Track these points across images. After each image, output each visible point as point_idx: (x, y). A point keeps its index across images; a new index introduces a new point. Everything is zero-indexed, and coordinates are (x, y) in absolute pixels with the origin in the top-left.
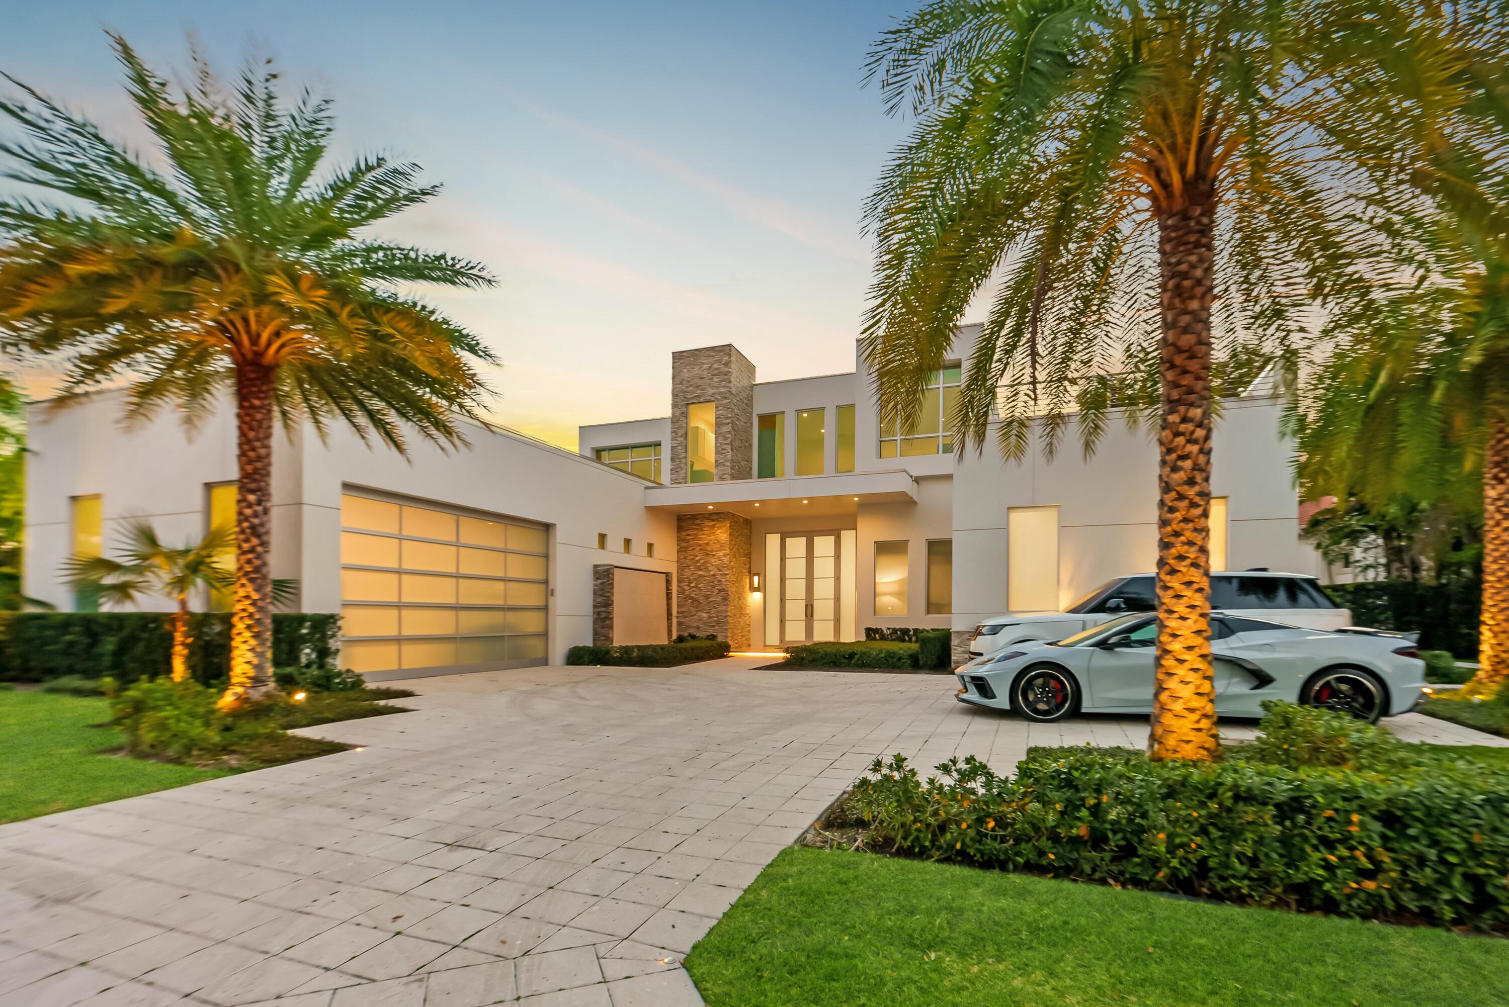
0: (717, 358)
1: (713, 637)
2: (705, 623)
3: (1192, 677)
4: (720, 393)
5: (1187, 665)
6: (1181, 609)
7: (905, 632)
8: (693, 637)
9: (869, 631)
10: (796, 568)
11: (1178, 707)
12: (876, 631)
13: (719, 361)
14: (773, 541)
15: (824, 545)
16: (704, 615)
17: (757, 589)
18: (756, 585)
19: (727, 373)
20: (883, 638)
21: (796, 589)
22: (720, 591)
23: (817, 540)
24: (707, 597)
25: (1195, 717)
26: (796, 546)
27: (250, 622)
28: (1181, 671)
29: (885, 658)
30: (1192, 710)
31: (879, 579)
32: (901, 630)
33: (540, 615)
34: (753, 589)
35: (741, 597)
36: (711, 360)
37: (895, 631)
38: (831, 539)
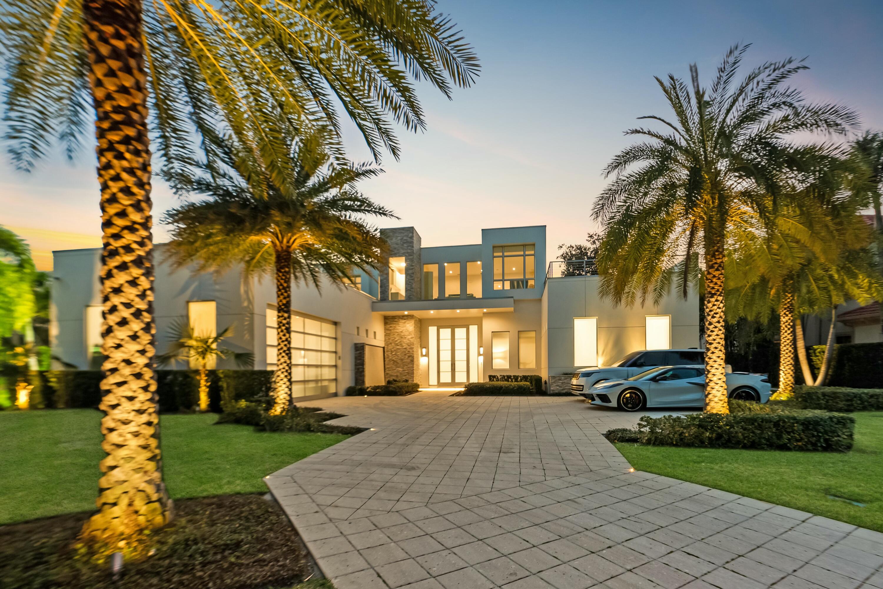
0: (406, 234)
1: (407, 381)
2: (401, 374)
3: (721, 389)
4: (408, 253)
5: (719, 385)
6: (716, 365)
7: (509, 377)
8: (395, 381)
9: (490, 377)
10: (446, 345)
11: (716, 399)
12: (494, 377)
13: (407, 236)
14: (432, 331)
15: (460, 332)
16: (400, 369)
17: (425, 356)
18: (424, 353)
19: (412, 242)
20: (498, 380)
21: (446, 356)
22: (409, 356)
23: (457, 330)
24: (402, 360)
25: (722, 402)
26: (446, 333)
27: (286, 374)
28: (717, 387)
29: (517, 389)
30: (721, 400)
31: (494, 351)
32: (507, 376)
33: (333, 370)
34: (422, 355)
35: (418, 360)
36: (402, 235)
37: (504, 376)
38: (464, 330)
